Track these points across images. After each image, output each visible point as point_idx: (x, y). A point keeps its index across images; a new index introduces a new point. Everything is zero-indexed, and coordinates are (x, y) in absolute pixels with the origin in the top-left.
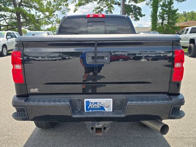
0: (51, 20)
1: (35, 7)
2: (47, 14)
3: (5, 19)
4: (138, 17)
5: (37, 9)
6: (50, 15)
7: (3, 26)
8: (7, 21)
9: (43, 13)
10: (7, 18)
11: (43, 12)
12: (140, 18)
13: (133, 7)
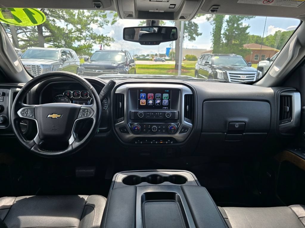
0: (84, 34)
1: (63, 18)
2: (79, 26)
3: (25, 32)
4: (194, 35)
5: (66, 20)
6: (82, 29)
7: (22, 40)
8: (28, 34)
9: (75, 26)
10: (28, 30)
11: (73, 23)
12: (196, 37)
13: (188, 23)
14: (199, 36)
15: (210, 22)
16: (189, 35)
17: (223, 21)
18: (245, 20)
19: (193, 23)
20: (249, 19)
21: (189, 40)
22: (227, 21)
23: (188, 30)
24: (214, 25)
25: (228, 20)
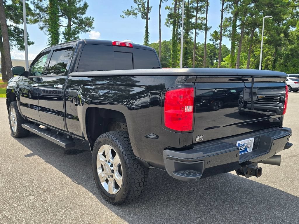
12: (28, 47)
13: (14, 29)
14: (31, 45)
15: (44, 32)
16: (18, 44)
17: (59, 33)
18: (81, 33)
19: (20, 29)
20: (85, 33)
21: (20, 49)
22: (64, 34)
23: (16, 37)
24: (50, 36)
25: (65, 32)
